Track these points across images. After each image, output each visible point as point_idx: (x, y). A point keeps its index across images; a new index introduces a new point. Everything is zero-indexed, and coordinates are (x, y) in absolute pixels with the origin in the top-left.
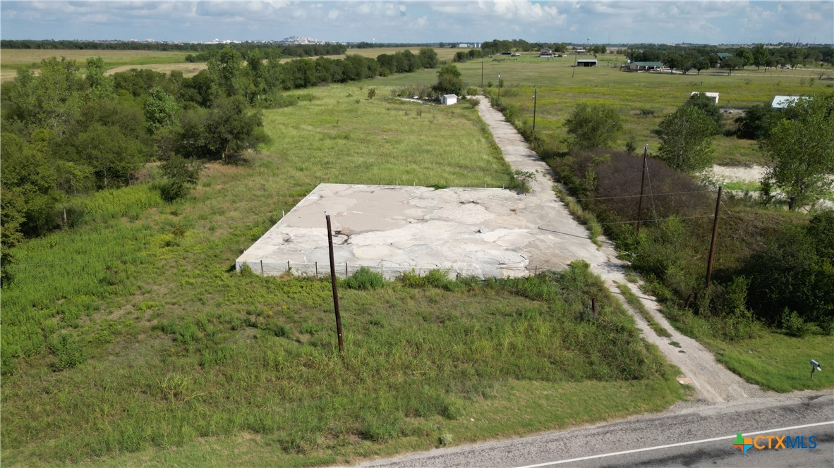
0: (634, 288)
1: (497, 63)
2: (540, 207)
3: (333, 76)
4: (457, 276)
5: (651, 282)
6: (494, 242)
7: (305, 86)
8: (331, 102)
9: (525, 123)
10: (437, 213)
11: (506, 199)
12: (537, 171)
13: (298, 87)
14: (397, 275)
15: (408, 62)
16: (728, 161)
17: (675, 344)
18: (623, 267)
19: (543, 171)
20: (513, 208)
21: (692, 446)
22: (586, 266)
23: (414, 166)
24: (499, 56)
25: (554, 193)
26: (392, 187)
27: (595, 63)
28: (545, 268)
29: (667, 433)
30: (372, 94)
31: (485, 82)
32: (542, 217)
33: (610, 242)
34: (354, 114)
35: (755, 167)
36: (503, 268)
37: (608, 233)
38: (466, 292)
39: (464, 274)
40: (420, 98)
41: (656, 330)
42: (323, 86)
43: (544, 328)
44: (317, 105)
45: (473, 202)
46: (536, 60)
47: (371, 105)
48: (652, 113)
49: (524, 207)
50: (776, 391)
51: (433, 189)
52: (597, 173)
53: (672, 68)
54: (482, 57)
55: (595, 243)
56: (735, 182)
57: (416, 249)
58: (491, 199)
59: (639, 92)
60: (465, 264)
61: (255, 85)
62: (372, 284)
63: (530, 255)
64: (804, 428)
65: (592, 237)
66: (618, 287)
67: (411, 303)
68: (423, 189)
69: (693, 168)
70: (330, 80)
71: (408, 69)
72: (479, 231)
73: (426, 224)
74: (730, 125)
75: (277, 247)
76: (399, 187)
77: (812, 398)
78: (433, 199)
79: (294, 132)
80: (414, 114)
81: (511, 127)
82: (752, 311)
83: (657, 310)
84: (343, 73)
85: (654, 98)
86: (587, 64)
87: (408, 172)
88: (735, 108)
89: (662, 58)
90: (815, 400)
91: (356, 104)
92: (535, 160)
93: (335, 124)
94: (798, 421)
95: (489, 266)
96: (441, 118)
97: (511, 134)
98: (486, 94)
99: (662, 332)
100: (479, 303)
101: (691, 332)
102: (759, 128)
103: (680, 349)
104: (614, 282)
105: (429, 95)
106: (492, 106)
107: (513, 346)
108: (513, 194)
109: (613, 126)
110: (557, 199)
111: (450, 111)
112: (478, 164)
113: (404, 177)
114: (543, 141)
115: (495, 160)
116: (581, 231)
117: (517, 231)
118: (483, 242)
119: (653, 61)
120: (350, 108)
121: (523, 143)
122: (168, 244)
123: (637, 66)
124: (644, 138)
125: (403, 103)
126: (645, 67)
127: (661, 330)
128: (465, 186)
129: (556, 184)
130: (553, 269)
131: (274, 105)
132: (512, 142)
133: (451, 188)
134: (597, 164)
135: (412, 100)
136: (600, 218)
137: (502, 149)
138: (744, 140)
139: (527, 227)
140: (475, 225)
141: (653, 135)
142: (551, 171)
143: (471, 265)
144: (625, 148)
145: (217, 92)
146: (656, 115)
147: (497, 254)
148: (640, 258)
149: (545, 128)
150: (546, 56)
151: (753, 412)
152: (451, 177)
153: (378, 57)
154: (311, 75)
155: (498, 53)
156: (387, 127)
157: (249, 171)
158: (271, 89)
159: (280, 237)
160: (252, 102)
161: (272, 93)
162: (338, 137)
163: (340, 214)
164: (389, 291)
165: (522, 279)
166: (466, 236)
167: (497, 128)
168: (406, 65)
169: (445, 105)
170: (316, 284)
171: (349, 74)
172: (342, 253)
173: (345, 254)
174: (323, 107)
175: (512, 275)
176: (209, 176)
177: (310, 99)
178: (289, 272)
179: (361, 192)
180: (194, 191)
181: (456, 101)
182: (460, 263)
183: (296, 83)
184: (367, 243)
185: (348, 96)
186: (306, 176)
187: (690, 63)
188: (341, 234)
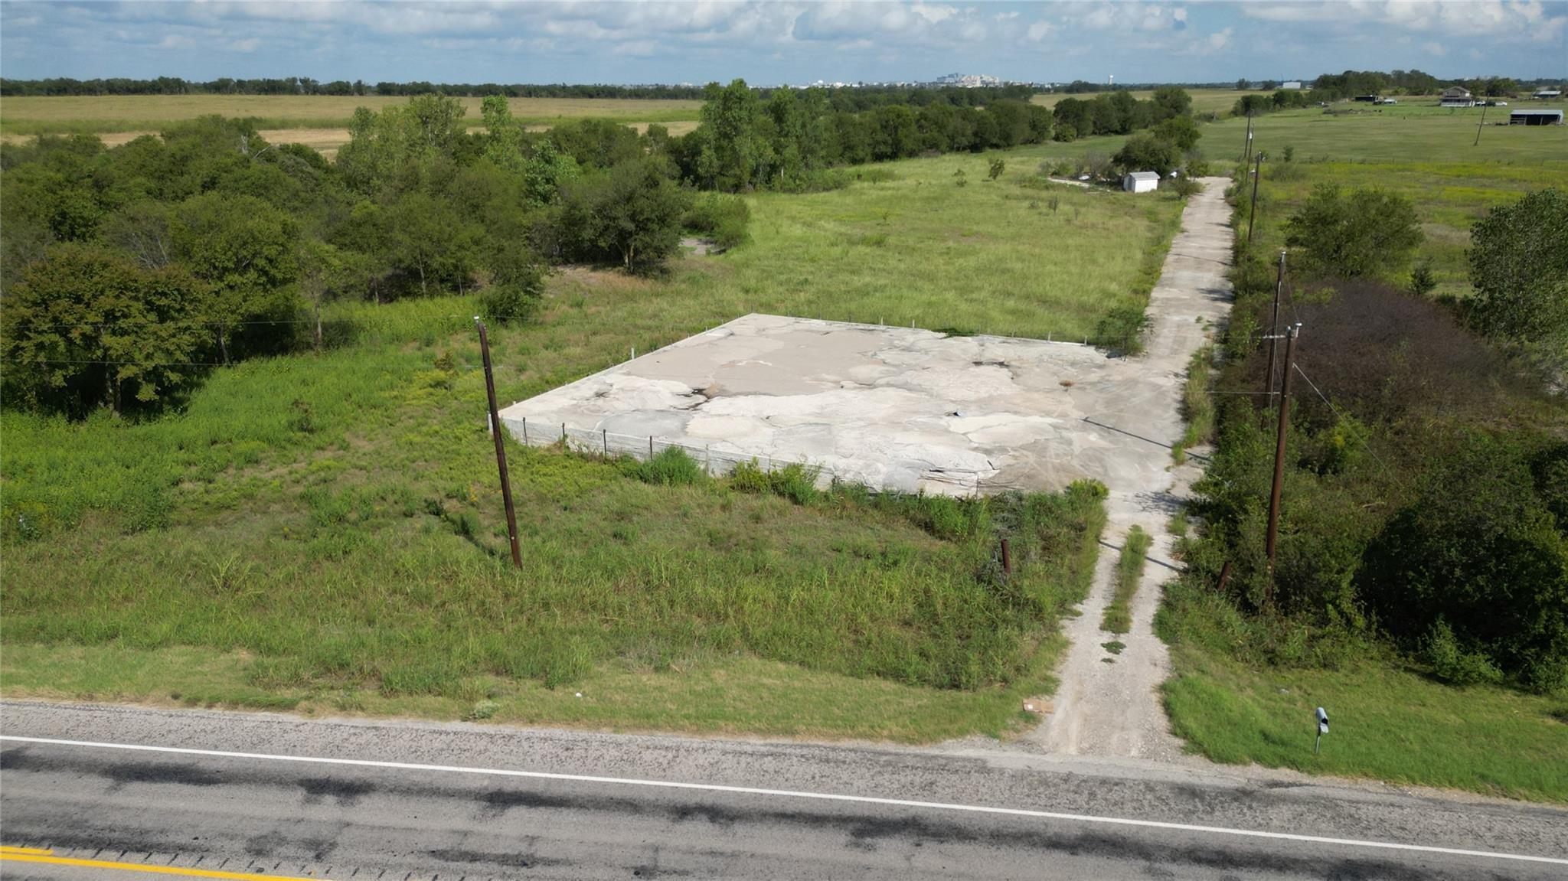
0: (1162, 544)
1: (1331, 117)
2: (1130, 383)
4: (833, 481)
5: (1207, 536)
6: (964, 434)
7: (893, 156)
8: (916, 183)
10: (909, 376)
11: (1073, 364)
12: (1198, 319)
13: (879, 158)
14: (732, 467)
15: (1122, 115)
17: (1114, 646)
18: (1186, 504)
19: (1214, 320)
20: (1065, 379)
21: (905, 808)
24: (1345, 103)
25: (1190, 360)
26: (872, 327)
27: (1555, 118)
28: (1018, 487)
29: (884, 780)
30: (997, 170)
31: (1258, 151)
32: (1114, 402)
33: (1211, 458)
34: (935, 205)
36: (933, 479)
37: (1220, 440)
39: (848, 479)
40: (1091, 180)
41: (1107, 620)
42: (928, 156)
44: (882, 189)
45: (1001, 364)
46: (1424, 111)
47: (985, 190)
49: (1095, 380)
50: (1209, 757)
51: (943, 335)
54: (1304, 107)
55: (1176, 457)
57: (803, 429)
58: (1041, 361)
60: (861, 462)
61: (775, 149)
62: (672, 479)
63: (1011, 463)
64: (1182, 830)
65: (1180, 447)
66: (1130, 538)
68: (927, 334)
69: (1540, 332)
71: (1118, 128)
73: (867, 392)
75: (575, 402)
76: (884, 328)
77: (1274, 786)
78: (927, 353)
79: (798, 230)
80: (1043, 207)
81: (1227, 236)
83: (1162, 587)
86: (1533, 120)
90: (1274, 789)
91: (956, 188)
92: (1216, 299)
93: (882, 220)
94: (1187, 817)
95: (908, 471)
97: (1215, 248)
98: (1238, 175)
99: (1116, 621)
100: (835, 531)
103: (1109, 657)
104: (1134, 528)
105: (1108, 174)
106: (1228, 195)
108: (1098, 356)
110: (1182, 373)
111: (1135, 207)
112: (1085, 298)
115: (1128, 294)
117: (1036, 420)
118: (943, 433)
120: (939, 193)
121: (1222, 267)
127: (1120, 622)
128: (1009, 335)
129: (1213, 346)
130: (1027, 492)
131: (804, 186)
132: (1201, 264)
133: (980, 337)
135: (1077, 183)
137: (1163, 276)
139: (1063, 416)
140: (960, 402)
142: (1227, 322)
143: (871, 467)
144: (1411, 282)
145: (711, 162)
147: (939, 452)
150: (1456, 105)
151: (1104, 782)
152: (1001, 318)
154: (906, 137)
155: (1345, 97)
156: (975, 228)
157: (659, 287)
158: (804, 157)
159: (596, 388)
160: (769, 181)
161: (807, 165)
162: (864, 241)
163: (732, 364)
164: (696, 492)
165: (953, 502)
166: (921, 419)
167: (1194, 236)
168: (1116, 121)
169: (1130, 192)
170: (588, 466)
171: (987, 136)
172: (668, 421)
173: (672, 424)
174: (890, 192)
175: (933, 490)
176: (590, 292)
177: (875, 178)
178: (562, 443)
179: (807, 331)
180: (547, 312)
181: (1155, 187)
182: (851, 460)
183: (877, 150)
184: (725, 412)
185: (955, 175)
186: (745, 301)
188: (702, 394)
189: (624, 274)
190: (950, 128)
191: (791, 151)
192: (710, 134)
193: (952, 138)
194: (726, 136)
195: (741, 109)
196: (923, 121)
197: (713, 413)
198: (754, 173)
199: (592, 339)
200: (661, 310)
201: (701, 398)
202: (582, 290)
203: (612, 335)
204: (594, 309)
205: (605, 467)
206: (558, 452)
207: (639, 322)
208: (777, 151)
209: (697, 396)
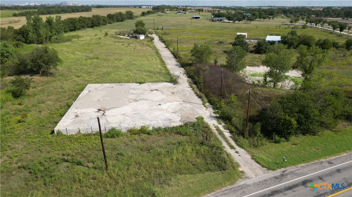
0: (221, 127)
1: (160, 16)
2: (183, 90)
3: (87, 25)
4: (153, 127)
5: (227, 124)
6: (166, 109)
7: (74, 30)
8: (88, 38)
9: (174, 49)
10: (142, 96)
11: (169, 88)
12: (180, 73)
13: (71, 30)
14: (128, 129)
15: (121, 17)
16: (251, 64)
17: (237, 152)
18: (216, 117)
19: (183, 72)
20: (172, 92)
22: (203, 118)
23: (130, 73)
24: (160, 13)
25: (188, 83)
26: (121, 84)
27: (199, 17)
28: (187, 120)
30: (106, 34)
31: (156, 28)
32: (184, 96)
33: (211, 106)
34: (99, 45)
35: (261, 66)
36: (171, 122)
37: (210, 102)
38: (157, 135)
39: (156, 127)
40: (128, 36)
41: (230, 146)
42: (83, 30)
43: (189, 149)
44: (82, 41)
45: (156, 90)
46: (176, 15)
47: (107, 40)
48: (223, 42)
49: (177, 91)
51: (139, 84)
52: (204, 76)
53: (229, 20)
54: (153, 14)
55: (205, 106)
56: (254, 73)
57: (135, 116)
58: (163, 88)
59: (217, 32)
60: (156, 122)
62: (117, 136)
63: (181, 114)
65: (204, 104)
66: (215, 127)
67: (135, 142)
68: (135, 84)
69: (239, 70)
70: (86, 27)
71: (121, 20)
72: (160, 104)
73: (137, 102)
74: (251, 48)
76: (123, 84)
77: (284, 172)
78: (139, 89)
79: (72, 56)
80: (126, 45)
81: (168, 51)
82: (263, 134)
83: (230, 137)
84: (92, 23)
85: (223, 35)
86: (196, 18)
87: (127, 76)
88: (253, 39)
89: (225, 16)
91: (100, 40)
92: (179, 67)
93: (91, 51)
95: (165, 121)
96: (139, 47)
97: (169, 54)
98: (157, 34)
99: (232, 147)
100: (163, 139)
101: (242, 146)
102: (262, 50)
103: (238, 154)
104: (214, 125)
105: (132, 35)
106: (160, 40)
107: (177, 159)
108: (172, 85)
109: (209, 53)
110: (189, 86)
111: (141, 43)
112: (157, 70)
113: (126, 79)
114: (182, 58)
115: (163, 68)
116: (199, 101)
117: (175, 103)
118: (162, 110)
119: (222, 17)
120: (97, 42)
121: (174, 59)
122: (19, 122)
123: (216, 19)
124: (220, 55)
125: (121, 39)
126: (219, 20)
127: (232, 146)
128: (153, 82)
129: (188, 79)
130: (190, 121)
131: (61, 41)
132: (169, 58)
133: (147, 83)
134: (204, 71)
135: (125, 37)
136: (207, 96)
137: (166, 62)
138: (257, 55)
139: (179, 101)
140: (158, 101)
141: (224, 53)
142: (186, 73)
143: (158, 122)
144: (214, 62)
146: (224, 43)
147: (168, 115)
148: (223, 113)
149: (182, 51)
150: (180, 14)
152: (146, 77)
153: (107, 15)
154: (77, 25)
155: (159, 11)
156: (115, 52)
158: (59, 34)
159: (73, 114)
160: (50, 40)
162: (93, 58)
163: (99, 100)
165: (179, 126)
166: (155, 107)
167: (163, 51)
169: (139, 40)
171: (95, 24)
172: (102, 121)
174: (84, 42)
175: (175, 125)
178: (79, 132)
179: (107, 87)
181: (144, 38)
182: (153, 122)
185: (95, 35)
186: (81, 80)
187: (236, 18)
188: (101, 111)
194: (36, 29)
198: (46, 38)
199: (49, 97)
200: (61, 86)
201: (103, 112)
203: (54, 96)
206: (80, 135)
207: (58, 90)
208: (51, 32)
209: (100, 111)
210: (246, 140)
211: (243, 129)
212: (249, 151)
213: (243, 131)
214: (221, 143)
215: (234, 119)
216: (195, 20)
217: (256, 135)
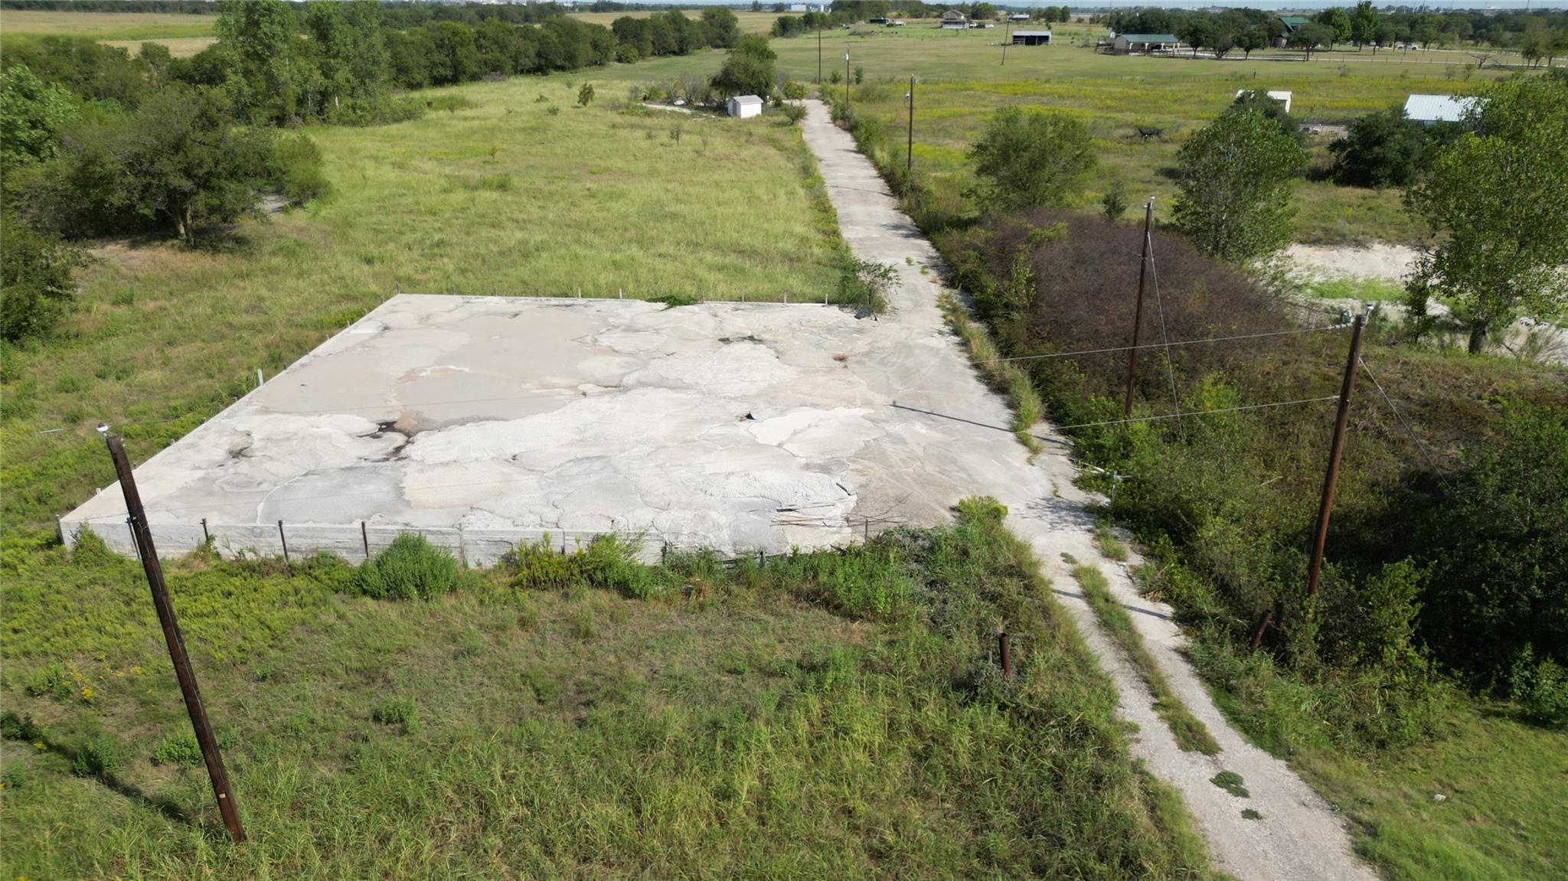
0: (1116, 579)
1: (858, 38)
2: (904, 348)
4: (664, 550)
5: (1161, 559)
6: (780, 446)
7: (454, 80)
8: (498, 112)
9: (894, 155)
10: (658, 368)
11: (829, 331)
12: (909, 261)
13: (438, 82)
14: (505, 550)
15: (677, 35)
16: (1319, 233)
17: (1228, 782)
18: (1092, 511)
19: (924, 260)
20: (841, 353)
22: (997, 513)
23: (635, 251)
24: (862, 25)
25: (940, 312)
26: (568, 301)
27: (1046, 38)
28: (896, 519)
30: (586, 95)
31: (827, 73)
32: (905, 376)
33: (1062, 439)
34: (538, 136)
35: (1377, 246)
36: (789, 523)
37: (1056, 415)
38: (679, 600)
39: (684, 545)
40: (688, 104)
41: (1174, 728)
42: (494, 80)
44: (466, 119)
45: (751, 338)
46: (932, 32)
47: (581, 117)
48: (1158, 133)
49: (866, 349)
51: (662, 305)
52: (1036, 267)
53: (1195, 44)
54: (830, 28)
55: (1024, 441)
56: (1336, 280)
57: (575, 470)
58: (794, 330)
59: (1131, 92)
60: (689, 514)
61: (323, 73)
62: (421, 587)
63: (863, 480)
65: (1017, 428)
66: (1076, 575)
67: (521, 640)
68: (641, 305)
69: (1248, 252)
70: (508, 68)
71: (676, 49)
72: (749, 417)
73: (622, 397)
74: (1320, 156)
75: (200, 474)
76: (584, 301)
78: (657, 332)
79: (390, 174)
80: (664, 137)
81: (867, 164)
82: (1426, 649)
83: (1177, 650)
84: (539, 54)
85: (1161, 102)
86: (1031, 41)
87: (616, 265)
88: (1324, 123)
89: (1176, 27)
91: (550, 116)
92: (907, 236)
93: (489, 158)
95: (753, 516)
96: (720, 144)
97: (865, 178)
98: (824, 97)
99: (1192, 738)
100: (707, 632)
101: (1275, 734)
102: (1380, 161)
103: (1241, 803)
104: (1067, 558)
105: (707, 99)
106: (834, 119)
108: (846, 317)
109: (1077, 158)
110: (946, 329)
111: (745, 132)
112: (781, 245)
113: (603, 279)
114: (929, 192)
115: (820, 236)
116: (994, 409)
117: (842, 412)
118: (756, 446)
119: (1160, 33)
120: (534, 123)
121: (886, 199)
123: (1128, 43)
124: (1141, 186)
125: (649, 114)
126: (1143, 45)
127: (1189, 728)
128: (740, 299)
129: (947, 292)
130: (914, 525)
131: (369, 117)
132: (863, 196)
133: (706, 304)
134: (1038, 245)
135: (670, 109)
136: (1041, 379)
137: (840, 212)
138: (1350, 189)
139: (868, 403)
140: (743, 398)
141: (1161, 178)
142: (940, 262)
143: (703, 518)
144: (1101, 208)
145: (240, 91)
146: (1165, 137)
147: (778, 481)
148: (1136, 485)
149: (936, 166)
150: (955, 27)
152: (711, 277)
153: (615, 24)
154: (466, 57)
155: (860, 19)
156: (603, 164)
157: (244, 266)
158: (363, 82)
159: (226, 443)
160: (320, 112)
161: (366, 92)
162: (485, 184)
163: (412, 375)
164: (469, 602)
165: (832, 554)
166: (715, 430)
167: (836, 165)
168: (673, 41)
169: (736, 118)
170: (272, 585)
171: (551, 57)
172: (370, 487)
173: (376, 489)
174: (476, 123)
175: (807, 541)
176: (137, 279)
177: (452, 105)
178: (206, 550)
179: (488, 314)
180: (80, 316)
181: (759, 111)
182: (675, 514)
183: (435, 73)
184: (448, 458)
185: (538, 101)
186: (376, 276)
187: (1230, 36)
188: (394, 430)
189: (182, 250)
190: (512, 48)
191: (343, 75)
192: (234, 55)
193: (516, 59)
194: (257, 56)
195: (272, 23)
196: (482, 41)
197: (430, 460)
198: (301, 102)
199: (169, 351)
200: (261, 299)
201: (399, 439)
202: (124, 277)
203: (199, 344)
204: (151, 305)
205: (299, 582)
206: (203, 567)
207: (231, 318)
208: (325, 75)
209: (389, 435)
210: (1296, 688)
211: (1279, 607)
212: (1326, 779)
213: (1278, 618)
214: (1111, 698)
215: (1211, 529)
216: (1023, 49)
217: (1374, 654)
